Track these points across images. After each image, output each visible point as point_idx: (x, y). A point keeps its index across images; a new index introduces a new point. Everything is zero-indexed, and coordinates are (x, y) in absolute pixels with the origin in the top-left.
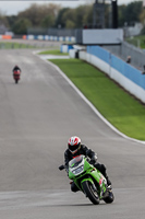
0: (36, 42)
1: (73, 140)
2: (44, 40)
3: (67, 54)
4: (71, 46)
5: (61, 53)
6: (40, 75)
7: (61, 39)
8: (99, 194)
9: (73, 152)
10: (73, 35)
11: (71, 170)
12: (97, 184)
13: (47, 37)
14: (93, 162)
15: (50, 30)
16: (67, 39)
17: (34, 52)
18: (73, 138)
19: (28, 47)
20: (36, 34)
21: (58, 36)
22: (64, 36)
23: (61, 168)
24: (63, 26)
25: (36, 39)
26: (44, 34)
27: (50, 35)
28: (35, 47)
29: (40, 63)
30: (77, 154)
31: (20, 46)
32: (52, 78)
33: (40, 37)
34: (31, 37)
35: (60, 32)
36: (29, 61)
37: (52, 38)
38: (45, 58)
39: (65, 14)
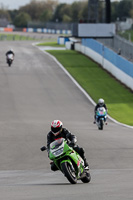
0: (35, 34)
1: (56, 122)
2: (43, 32)
3: (64, 46)
4: (67, 39)
5: (58, 45)
6: (38, 65)
7: (58, 32)
8: (76, 174)
9: (55, 134)
10: (69, 29)
11: (52, 151)
12: (75, 165)
13: (45, 30)
14: (72, 145)
15: (48, 24)
16: (64, 32)
17: (33, 44)
18: (56, 121)
19: (27, 38)
20: (35, 28)
21: (56, 30)
22: (61, 30)
23: (43, 149)
24: (61, 20)
25: (35, 31)
26: (42, 28)
27: (48, 28)
28: (34, 39)
29: (38, 54)
30: (59, 137)
31: (21, 38)
32: (49, 67)
33: (39, 30)
34: (31, 30)
35: (57, 25)
36: (28, 52)
37: (50, 31)
38: (44, 49)
39: (62, 9)
